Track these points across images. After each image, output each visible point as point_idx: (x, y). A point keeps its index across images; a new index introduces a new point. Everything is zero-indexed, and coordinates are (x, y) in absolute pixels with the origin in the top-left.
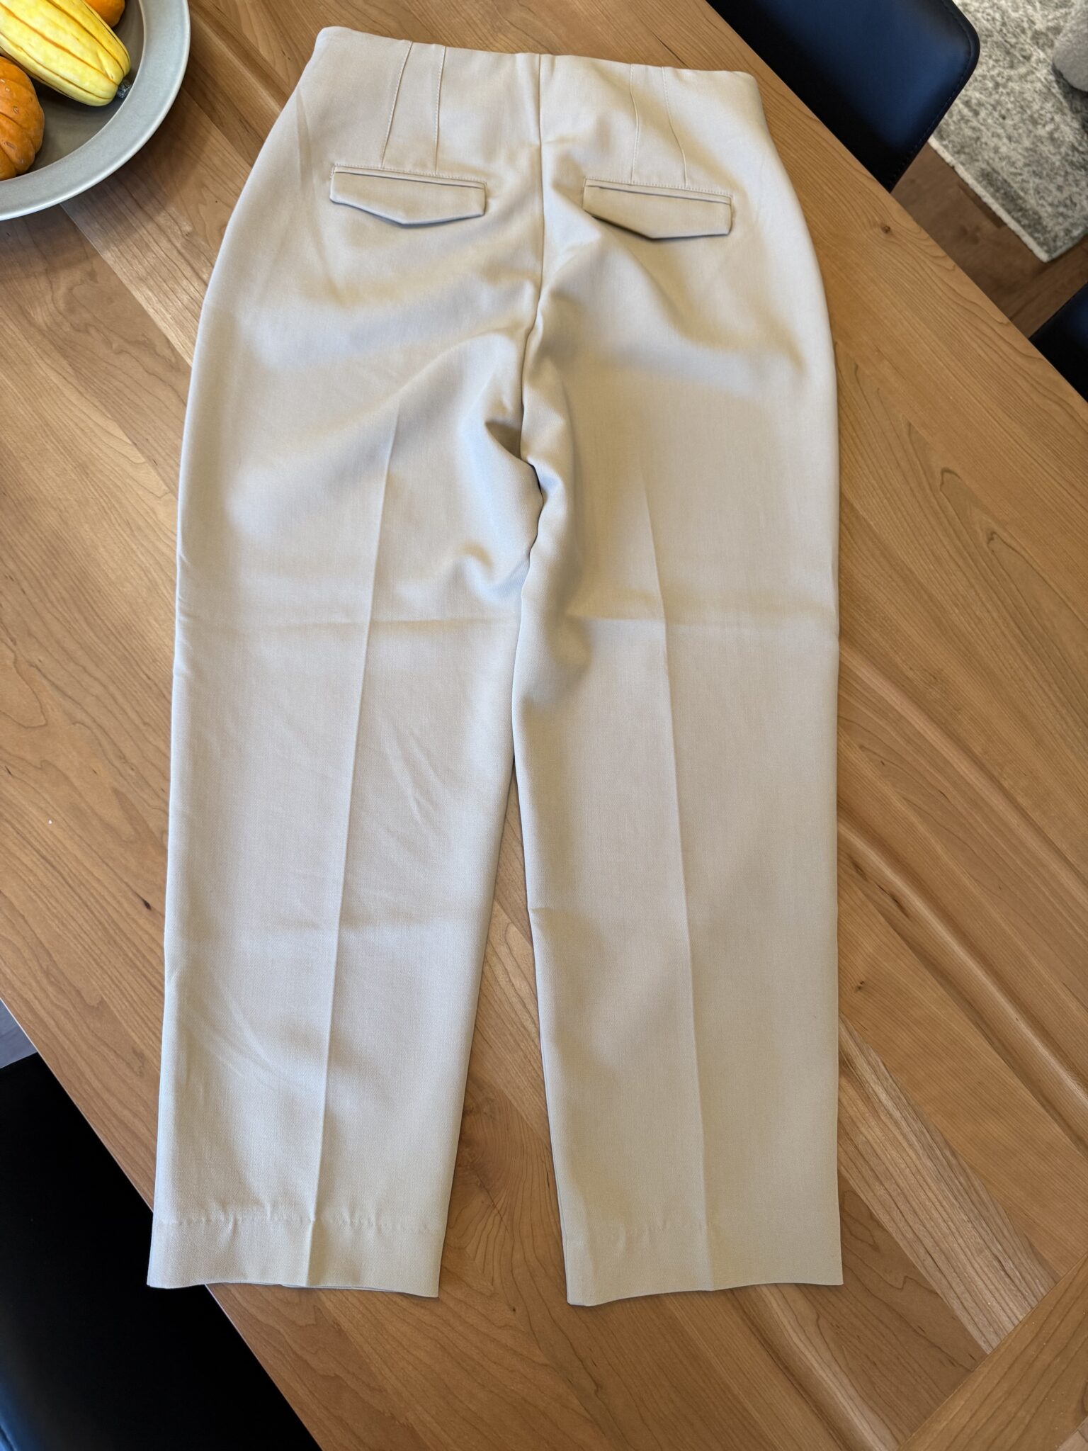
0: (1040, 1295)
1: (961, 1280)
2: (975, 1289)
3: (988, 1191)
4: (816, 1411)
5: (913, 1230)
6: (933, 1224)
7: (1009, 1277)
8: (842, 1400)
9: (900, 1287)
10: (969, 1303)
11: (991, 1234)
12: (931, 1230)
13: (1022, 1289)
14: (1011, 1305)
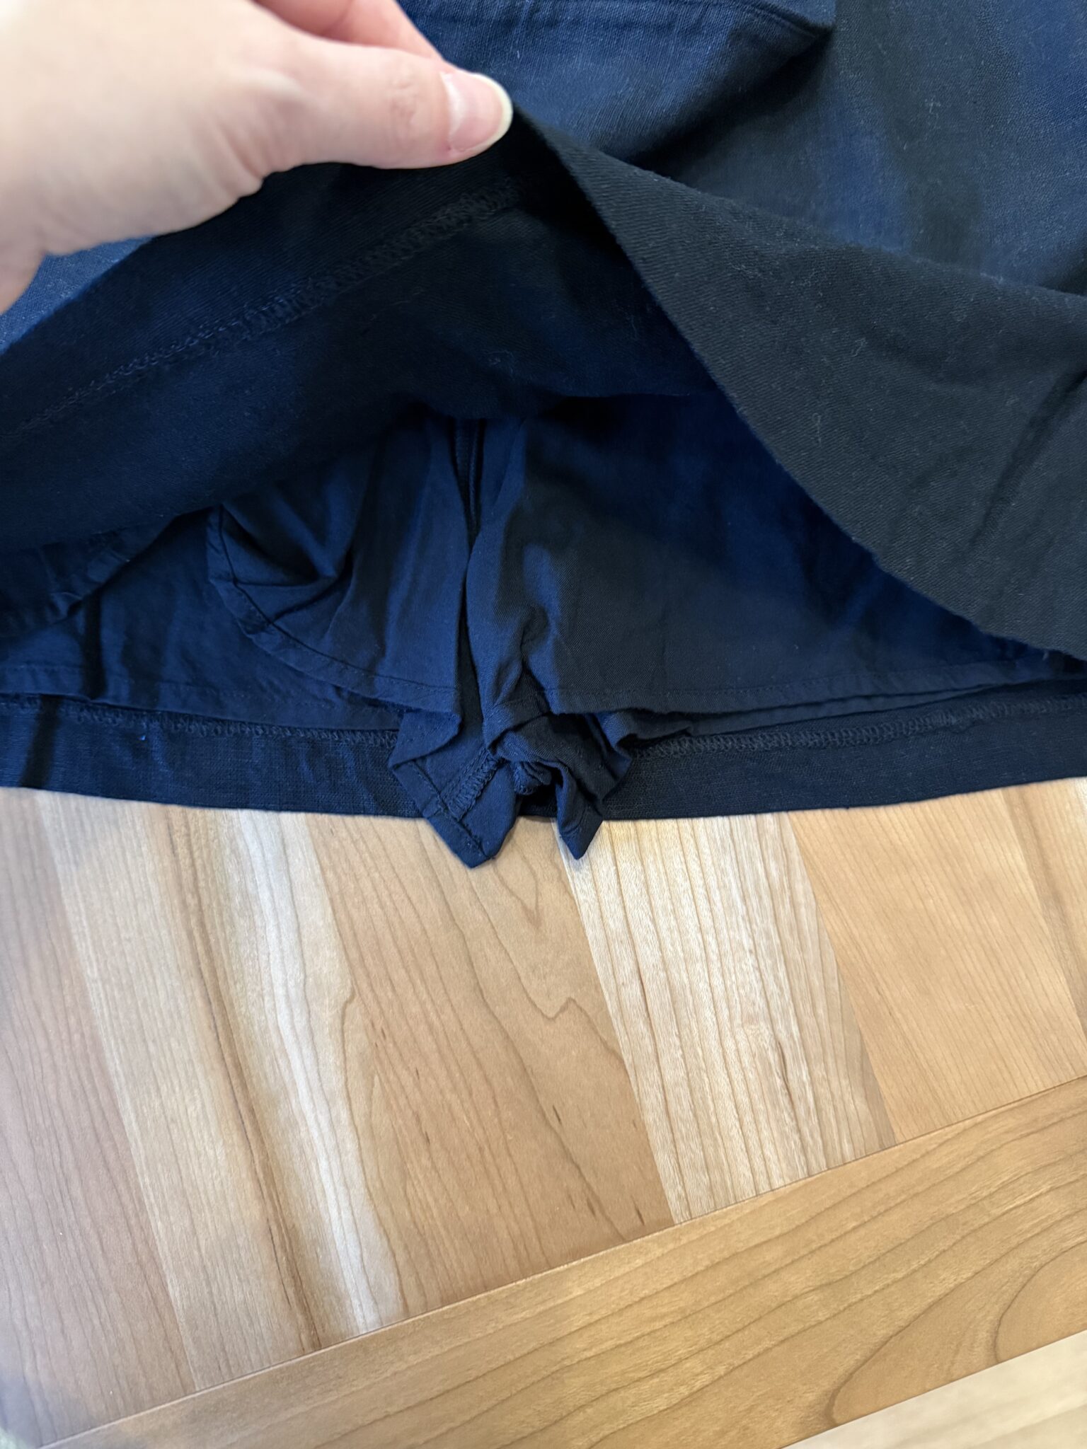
0: (839, 1156)
1: (683, 1056)
2: (707, 1089)
3: (818, 913)
4: (261, 1176)
5: (626, 917)
6: (673, 923)
7: (790, 1094)
8: (326, 1178)
9: (551, 1015)
10: (681, 1109)
11: (787, 996)
12: (664, 934)
13: (805, 1130)
14: (769, 1151)
